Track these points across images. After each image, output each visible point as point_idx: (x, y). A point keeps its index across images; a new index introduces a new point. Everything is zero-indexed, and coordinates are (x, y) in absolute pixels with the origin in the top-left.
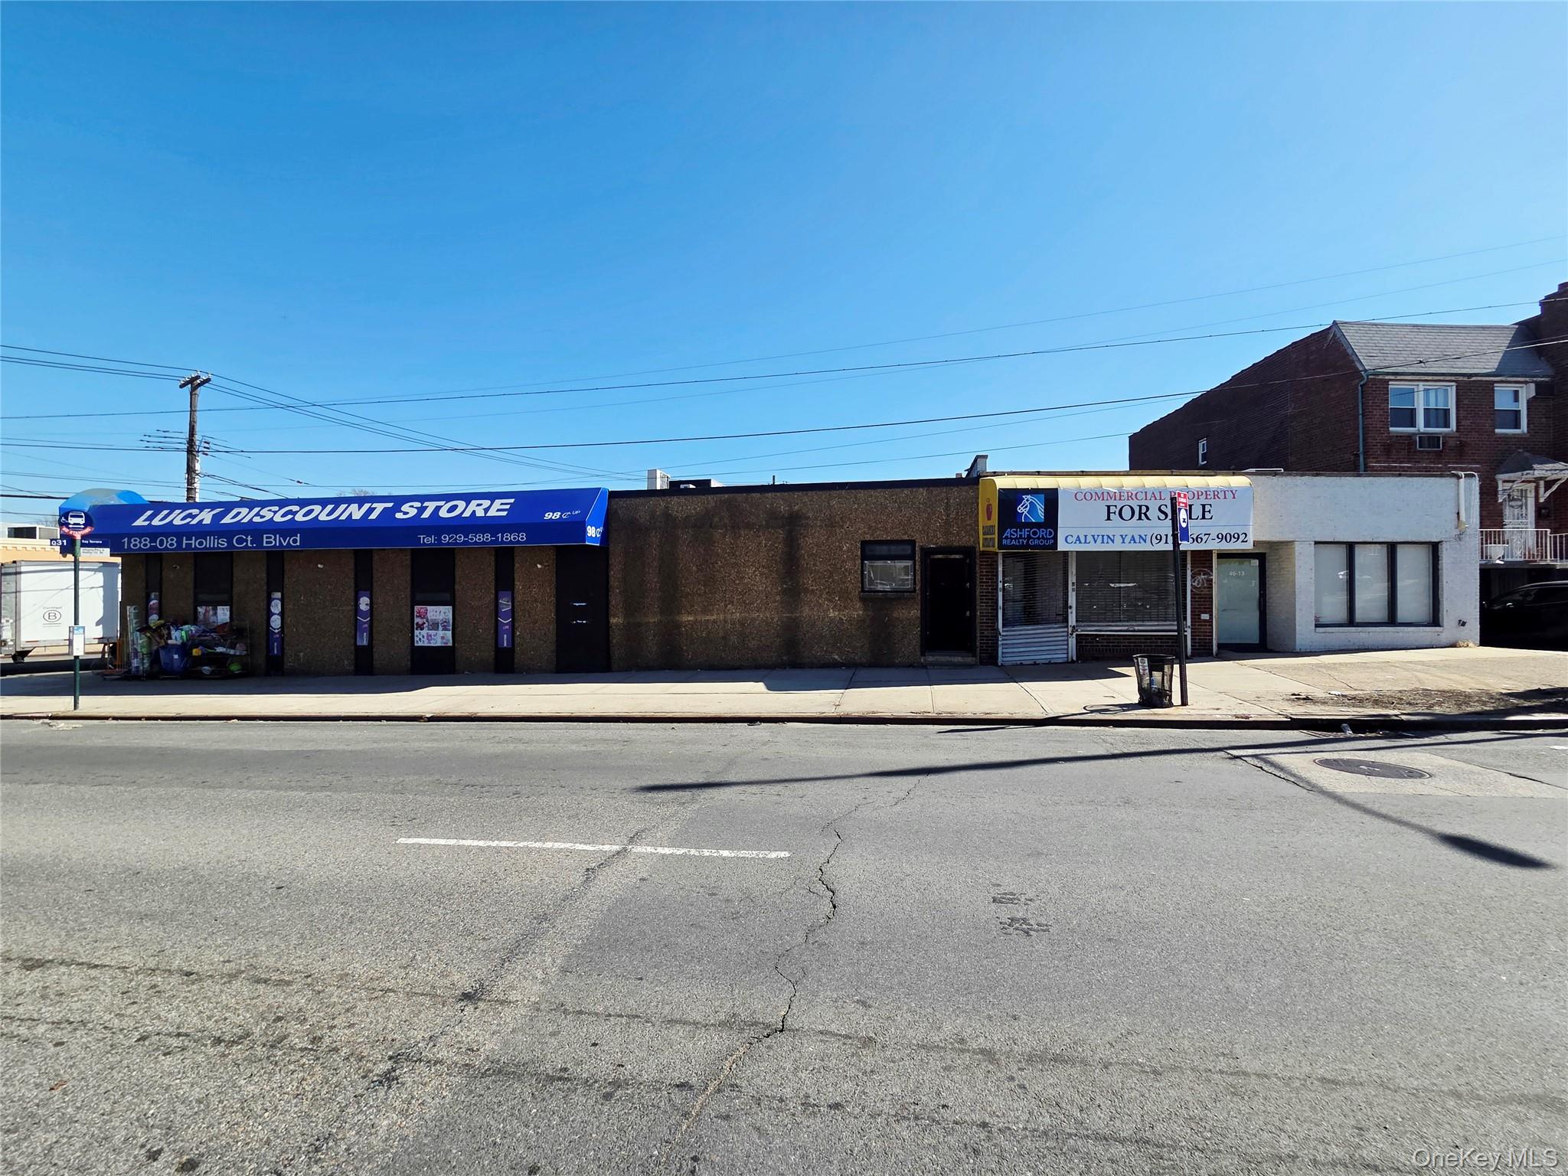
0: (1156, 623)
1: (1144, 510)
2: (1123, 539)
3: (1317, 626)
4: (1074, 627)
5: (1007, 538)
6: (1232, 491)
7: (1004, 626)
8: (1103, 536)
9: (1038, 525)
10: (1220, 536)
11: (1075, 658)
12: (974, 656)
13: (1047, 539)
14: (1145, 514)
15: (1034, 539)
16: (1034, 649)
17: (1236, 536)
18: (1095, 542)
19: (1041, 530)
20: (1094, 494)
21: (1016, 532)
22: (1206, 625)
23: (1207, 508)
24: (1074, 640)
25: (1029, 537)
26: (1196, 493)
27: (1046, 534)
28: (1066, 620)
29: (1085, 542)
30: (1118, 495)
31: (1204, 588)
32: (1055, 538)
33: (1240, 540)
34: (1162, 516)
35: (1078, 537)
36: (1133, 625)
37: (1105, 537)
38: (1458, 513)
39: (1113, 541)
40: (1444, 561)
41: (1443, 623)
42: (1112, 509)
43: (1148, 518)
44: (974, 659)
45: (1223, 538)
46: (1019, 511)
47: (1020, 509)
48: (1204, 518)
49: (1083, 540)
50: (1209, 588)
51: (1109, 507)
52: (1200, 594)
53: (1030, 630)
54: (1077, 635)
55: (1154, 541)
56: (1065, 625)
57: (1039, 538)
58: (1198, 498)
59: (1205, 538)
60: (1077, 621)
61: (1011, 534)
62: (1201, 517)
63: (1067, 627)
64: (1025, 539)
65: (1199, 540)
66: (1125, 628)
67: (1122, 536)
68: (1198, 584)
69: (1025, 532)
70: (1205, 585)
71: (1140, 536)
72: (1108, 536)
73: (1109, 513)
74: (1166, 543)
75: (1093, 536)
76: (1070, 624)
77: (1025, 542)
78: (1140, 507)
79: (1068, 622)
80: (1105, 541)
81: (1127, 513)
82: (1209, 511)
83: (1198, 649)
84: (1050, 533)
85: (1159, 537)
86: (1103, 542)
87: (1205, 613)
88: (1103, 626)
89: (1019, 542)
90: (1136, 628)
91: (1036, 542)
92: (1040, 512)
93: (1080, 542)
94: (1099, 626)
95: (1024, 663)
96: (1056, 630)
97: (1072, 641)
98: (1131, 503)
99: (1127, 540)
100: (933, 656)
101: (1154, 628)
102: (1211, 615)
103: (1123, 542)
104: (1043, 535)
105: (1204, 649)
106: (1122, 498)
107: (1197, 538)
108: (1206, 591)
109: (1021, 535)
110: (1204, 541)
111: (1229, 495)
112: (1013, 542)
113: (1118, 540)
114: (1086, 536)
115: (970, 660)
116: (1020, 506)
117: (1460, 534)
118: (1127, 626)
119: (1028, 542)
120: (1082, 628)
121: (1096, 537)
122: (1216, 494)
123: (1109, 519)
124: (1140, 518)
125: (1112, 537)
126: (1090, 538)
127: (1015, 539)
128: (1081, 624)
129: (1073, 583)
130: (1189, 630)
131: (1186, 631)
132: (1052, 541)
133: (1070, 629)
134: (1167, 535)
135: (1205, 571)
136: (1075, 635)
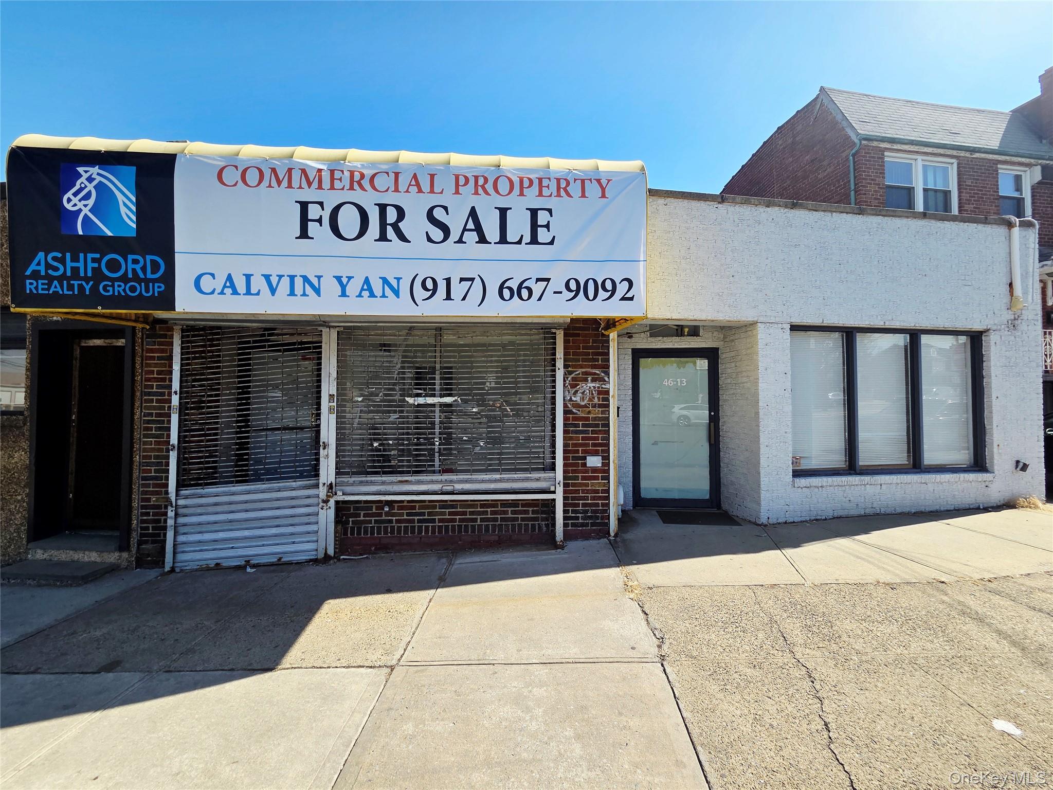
0: (498, 476)
1: (392, 216)
2: (343, 287)
3: (797, 474)
4: (331, 486)
5: (36, 275)
6: (599, 181)
7: (180, 485)
8: (292, 278)
9: (119, 245)
10: (573, 286)
11: (331, 552)
12: (124, 547)
13: (147, 281)
14: (395, 226)
15: (113, 280)
16: (247, 533)
17: (609, 285)
18: (273, 291)
19: (130, 257)
20: (267, 173)
21: (62, 261)
22: (596, 478)
23: (543, 218)
24: (332, 513)
25: (98, 275)
26: (516, 181)
27: (144, 269)
28: (315, 472)
29: (248, 292)
30: (326, 176)
31: (594, 406)
32: (169, 278)
33: (620, 292)
34: (437, 234)
35: (229, 278)
36: (451, 481)
37: (299, 282)
38: (1011, 285)
39: (317, 291)
40: (992, 363)
41: (992, 466)
42: (314, 212)
43: (402, 237)
44: (125, 555)
45: (577, 289)
46: (69, 207)
47: (71, 201)
48: (534, 241)
49: (241, 286)
50: (600, 406)
51: (304, 206)
52: (587, 419)
53: (239, 492)
54: (337, 502)
55: (419, 293)
56: (312, 482)
57: (124, 279)
58: (522, 194)
59: (537, 288)
60: (338, 473)
61: (48, 266)
62: (527, 238)
63: (317, 486)
64: (87, 279)
65: (525, 293)
66: (435, 487)
67: (339, 278)
68: (583, 399)
69: (87, 263)
70: (596, 400)
71: (385, 281)
72: (306, 279)
73: (304, 220)
74: (448, 297)
75: (267, 277)
76: (323, 479)
77: (87, 288)
78: (383, 208)
79: (317, 475)
80: (298, 289)
81: (349, 221)
82: (547, 226)
83: (582, 525)
84: (155, 267)
85: (430, 284)
86: (292, 293)
87: (595, 453)
88: (392, 483)
89: (70, 287)
90: (458, 487)
91: (119, 289)
92: (123, 210)
93: (235, 292)
94: (383, 483)
95: (225, 564)
96: (293, 489)
97: (327, 516)
98: (357, 196)
99: (353, 288)
100: (45, 550)
101: (492, 486)
102: (606, 458)
103: (344, 294)
104: (134, 270)
105: (593, 525)
106: (337, 184)
107: (520, 287)
108: (597, 413)
109: (75, 270)
110: (536, 295)
111: (593, 190)
112: (55, 287)
113: (330, 287)
114: (248, 277)
115: (112, 557)
116: (69, 194)
117: (1015, 319)
118: (441, 482)
119: (94, 289)
120: (348, 489)
121: (274, 280)
122: (562, 185)
123: (304, 234)
124: (383, 237)
125: (315, 281)
126: (258, 283)
127: (60, 279)
128: (345, 479)
129: (331, 396)
130: (560, 490)
131: (554, 492)
132: (159, 288)
133: (323, 492)
134: (448, 281)
135: (595, 374)
136: (332, 503)
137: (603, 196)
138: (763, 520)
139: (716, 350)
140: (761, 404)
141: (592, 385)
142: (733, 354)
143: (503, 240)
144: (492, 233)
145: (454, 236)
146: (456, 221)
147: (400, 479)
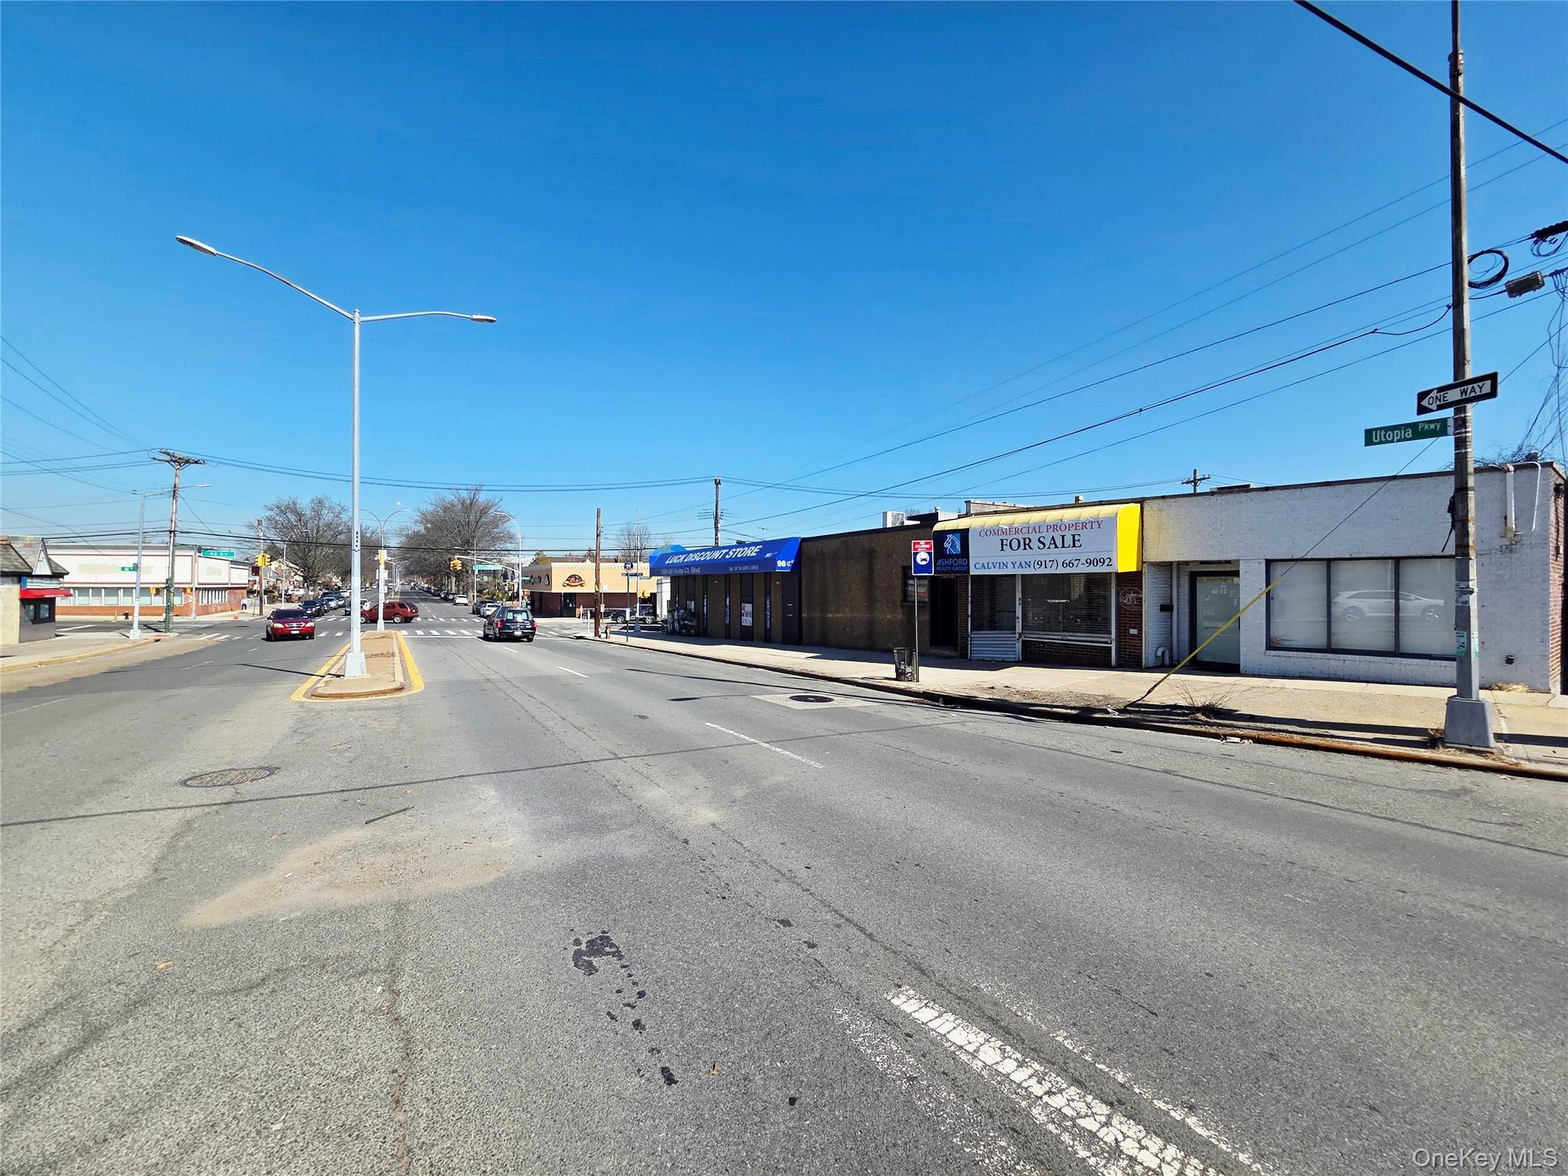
0: (1085, 635)
1: (1027, 541)
2: (1014, 565)
3: (1269, 648)
4: (1020, 635)
5: (939, 565)
6: (1098, 522)
7: (972, 630)
8: (999, 563)
9: (957, 556)
10: (1089, 561)
11: (1021, 659)
12: (957, 651)
13: (963, 566)
14: (1028, 545)
15: (956, 566)
16: (993, 649)
17: (1102, 560)
18: (994, 567)
19: (959, 559)
20: (991, 529)
21: (945, 561)
22: (1136, 640)
23: (1077, 538)
24: (1021, 644)
25: (952, 565)
26: (1067, 525)
27: (962, 562)
28: (1014, 628)
29: (988, 568)
30: (1008, 530)
31: (1135, 605)
32: (968, 565)
33: (1106, 563)
34: (1041, 546)
35: (983, 564)
36: (1066, 635)
37: (1001, 564)
38: (1506, 518)
39: (1007, 567)
42: (1005, 542)
43: (1031, 548)
44: (956, 653)
45: (1090, 562)
46: (945, 547)
47: (946, 545)
48: (1074, 546)
49: (986, 567)
50: (1138, 605)
51: (1002, 540)
52: (1131, 611)
53: (990, 634)
54: (1022, 639)
55: (1037, 566)
56: (1014, 633)
57: (958, 565)
58: (1069, 530)
59: (1076, 563)
60: (1023, 629)
61: (941, 563)
62: (1072, 545)
63: (1015, 635)
64: (950, 566)
65: (1071, 565)
66: (1060, 637)
67: (1012, 562)
68: (1128, 602)
69: (949, 562)
70: (1135, 603)
71: (1026, 563)
72: (1003, 563)
73: (1003, 545)
74: (1046, 567)
76: (1017, 631)
77: (950, 569)
78: (1024, 539)
79: (1015, 630)
81: (1015, 544)
82: (1079, 540)
83: (1128, 661)
84: (965, 561)
85: (1040, 563)
86: (1000, 568)
87: (1135, 628)
88: (1043, 634)
89: (946, 569)
90: (1069, 638)
91: (957, 568)
92: (958, 546)
93: (984, 568)
94: (1038, 635)
95: (986, 659)
96: (1007, 634)
97: (1019, 645)
98: (1017, 536)
99: (1017, 565)
100: (934, 649)
101: (1083, 639)
102: (1141, 631)
103: (1014, 567)
104: (960, 563)
105: (1134, 662)
106: (1012, 533)
107: (1070, 562)
108: (1136, 609)
109: (948, 564)
110: (1075, 566)
111: (1095, 525)
112: (943, 569)
113: (1010, 565)
114: (988, 563)
115: (953, 653)
116: (947, 543)
117: (1511, 544)
118: (1062, 635)
119: (952, 568)
120: (1026, 635)
121: (994, 564)
122: (1084, 525)
123: (1002, 550)
124: (1025, 549)
125: (1006, 564)
126: (991, 565)
128: (1025, 631)
129: (1019, 599)
130: (1114, 643)
131: (1111, 643)
132: (966, 568)
133: (1017, 636)
134: (1045, 561)
135: (1135, 590)
136: (1020, 640)
137: (1099, 527)
138: (1243, 673)
140: (1241, 606)
141: (1133, 595)
143: (1063, 546)
144: (1059, 544)
145: (1047, 546)
146: (1047, 542)
147: (1046, 633)
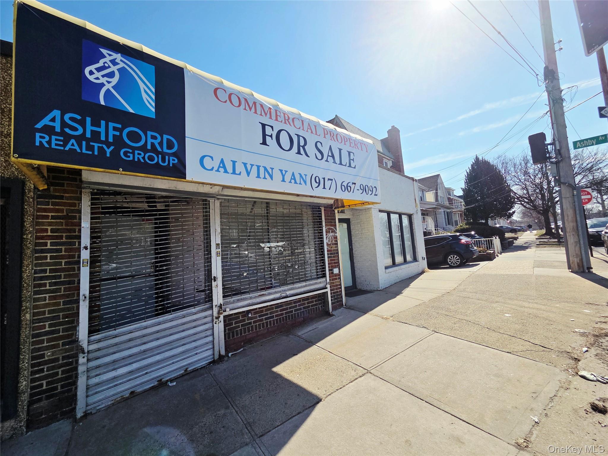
0: (304, 284)
1: (302, 142)
2: (283, 176)
3: (385, 268)
4: (220, 306)
5: (49, 130)
6: (365, 145)
7: (92, 331)
8: (258, 167)
10: (362, 187)
11: (223, 352)
13: (164, 155)
14: (304, 148)
15: (134, 149)
16: (158, 358)
17: (371, 189)
18: (248, 174)
19: (149, 133)
20: (243, 101)
21: (83, 123)
22: (338, 279)
23: (352, 156)
24: (222, 325)
25: (118, 142)
26: (343, 138)
27: (161, 144)
28: (209, 298)
29: (234, 172)
30: (272, 112)
31: (333, 244)
32: (181, 155)
33: (374, 192)
34: (319, 156)
35: (222, 161)
36: (285, 290)
37: (262, 170)
38: (415, 199)
39: (271, 177)
40: (415, 225)
41: (418, 259)
42: (268, 131)
43: (306, 154)
44: (9, 424)
45: (363, 189)
46: (91, 78)
47: (93, 75)
48: (350, 166)
49: (230, 169)
50: (335, 244)
51: (264, 126)
52: (331, 250)
54: (224, 317)
55: (315, 185)
56: (207, 305)
57: (144, 148)
58: (345, 144)
59: (352, 187)
60: (224, 297)
61: (64, 124)
62: (348, 165)
63: (211, 308)
64: (109, 145)
65: (349, 189)
66: (278, 295)
67: (281, 171)
68: (329, 241)
69: (108, 130)
70: (333, 242)
71: (301, 175)
72: (265, 169)
73: (264, 135)
74: (324, 188)
75: (245, 164)
76: (215, 303)
77: (108, 151)
78: (299, 137)
79: (211, 300)
80: (262, 175)
81: (284, 140)
82: (353, 160)
84: (170, 146)
85: (317, 180)
86: (258, 176)
87: (336, 267)
88: (255, 297)
89: (90, 148)
90: (288, 293)
91: (139, 156)
92: (144, 96)
93: (226, 171)
94: (251, 298)
95: (139, 390)
96: (196, 315)
97: (219, 327)
98: (288, 128)
99: (288, 177)
101: (302, 290)
102: (339, 269)
103: (283, 180)
104: (153, 144)
107: (347, 186)
108: (334, 247)
109: (96, 136)
110: (352, 190)
111: (364, 148)
112: (72, 144)
113: (277, 175)
114: (234, 162)
116: (92, 68)
117: (417, 211)
118: (280, 292)
119: (115, 153)
120: (231, 306)
121: (249, 167)
122: (356, 144)
123: (264, 143)
124: (299, 153)
125: (270, 171)
127: (79, 139)
128: (229, 299)
129: (217, 245)
130: (329, 287)
131: (327, 288)
132: (174, 161)
133: (215, 310)
134: (324, 179)
135: (332, 229)
136: (222, 317)
137: (367, 151)
138: (381, 289)
139: (349, 219)
140: (376, 241)
141: (331, 234)
142: (359, 221)
143: (341, 163)
144: (337, 159)
145: (325, 158)
146: (326, 152)
147: (259, 294)
